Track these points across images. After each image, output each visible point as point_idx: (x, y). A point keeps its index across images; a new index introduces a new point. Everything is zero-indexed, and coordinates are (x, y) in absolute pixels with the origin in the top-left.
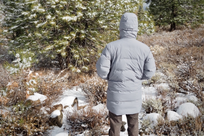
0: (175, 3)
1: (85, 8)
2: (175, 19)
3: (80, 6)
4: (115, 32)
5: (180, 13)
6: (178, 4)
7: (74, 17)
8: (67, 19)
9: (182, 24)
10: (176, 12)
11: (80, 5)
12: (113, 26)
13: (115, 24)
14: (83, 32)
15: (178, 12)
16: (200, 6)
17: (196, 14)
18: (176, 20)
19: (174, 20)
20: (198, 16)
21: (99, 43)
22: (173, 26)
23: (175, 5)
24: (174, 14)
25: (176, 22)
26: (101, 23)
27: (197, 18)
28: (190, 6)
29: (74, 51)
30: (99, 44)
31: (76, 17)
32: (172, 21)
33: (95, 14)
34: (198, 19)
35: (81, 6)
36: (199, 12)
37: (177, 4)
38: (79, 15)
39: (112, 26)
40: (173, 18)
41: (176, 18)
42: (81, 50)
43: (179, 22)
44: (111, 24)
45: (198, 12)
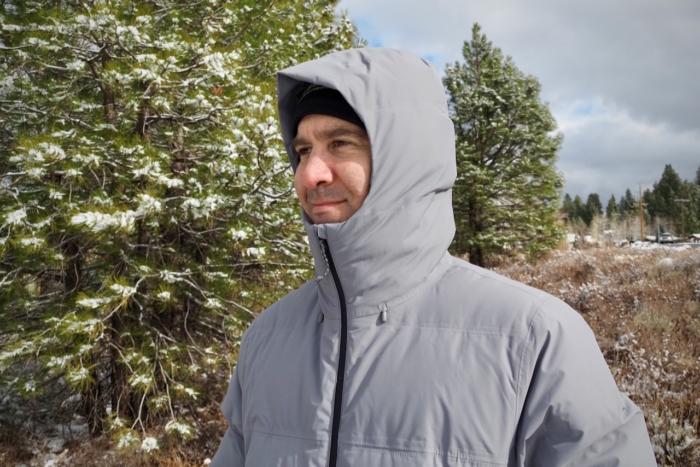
0: (477, 194)
1: (176, 182)
2: (481, 237)
3: (153, 173)
4: (301, 271)
5: (494, 220)
6: (485, 194)
7: (123, 214)
8: (89, 222)
9: (499, 250)
10: (483, 216)
11: (153, 168)
12: (292, 250)
13: (299, 244)
14: (172, 277)
15: (486, 218)
16: (542, 199)
17: (536, 223)
18: (484, 240)
19: (479, 241)
20: (540, 227)
21: (239, 318)
22: (477, 256)
23: (479, 198)
24: (475, 223)
25: (482, 244)
26: (240, 239)
27: (540, 232)
28: (518, 201)
29: (129, 358)
30: (240, 322)
31: (130, 212)
32: (471, 243)
33: (213, 201)
34: (540, 236)
35: (159, 170)
36: (542, 216)
37: (481, 195)
38: (146, 204)
39: (287, 252)
40: (475, 235)
41: (483, 235)
42: (165, 352)
43: (494, 246)
44: (285, 246)
45: (540, 217)
